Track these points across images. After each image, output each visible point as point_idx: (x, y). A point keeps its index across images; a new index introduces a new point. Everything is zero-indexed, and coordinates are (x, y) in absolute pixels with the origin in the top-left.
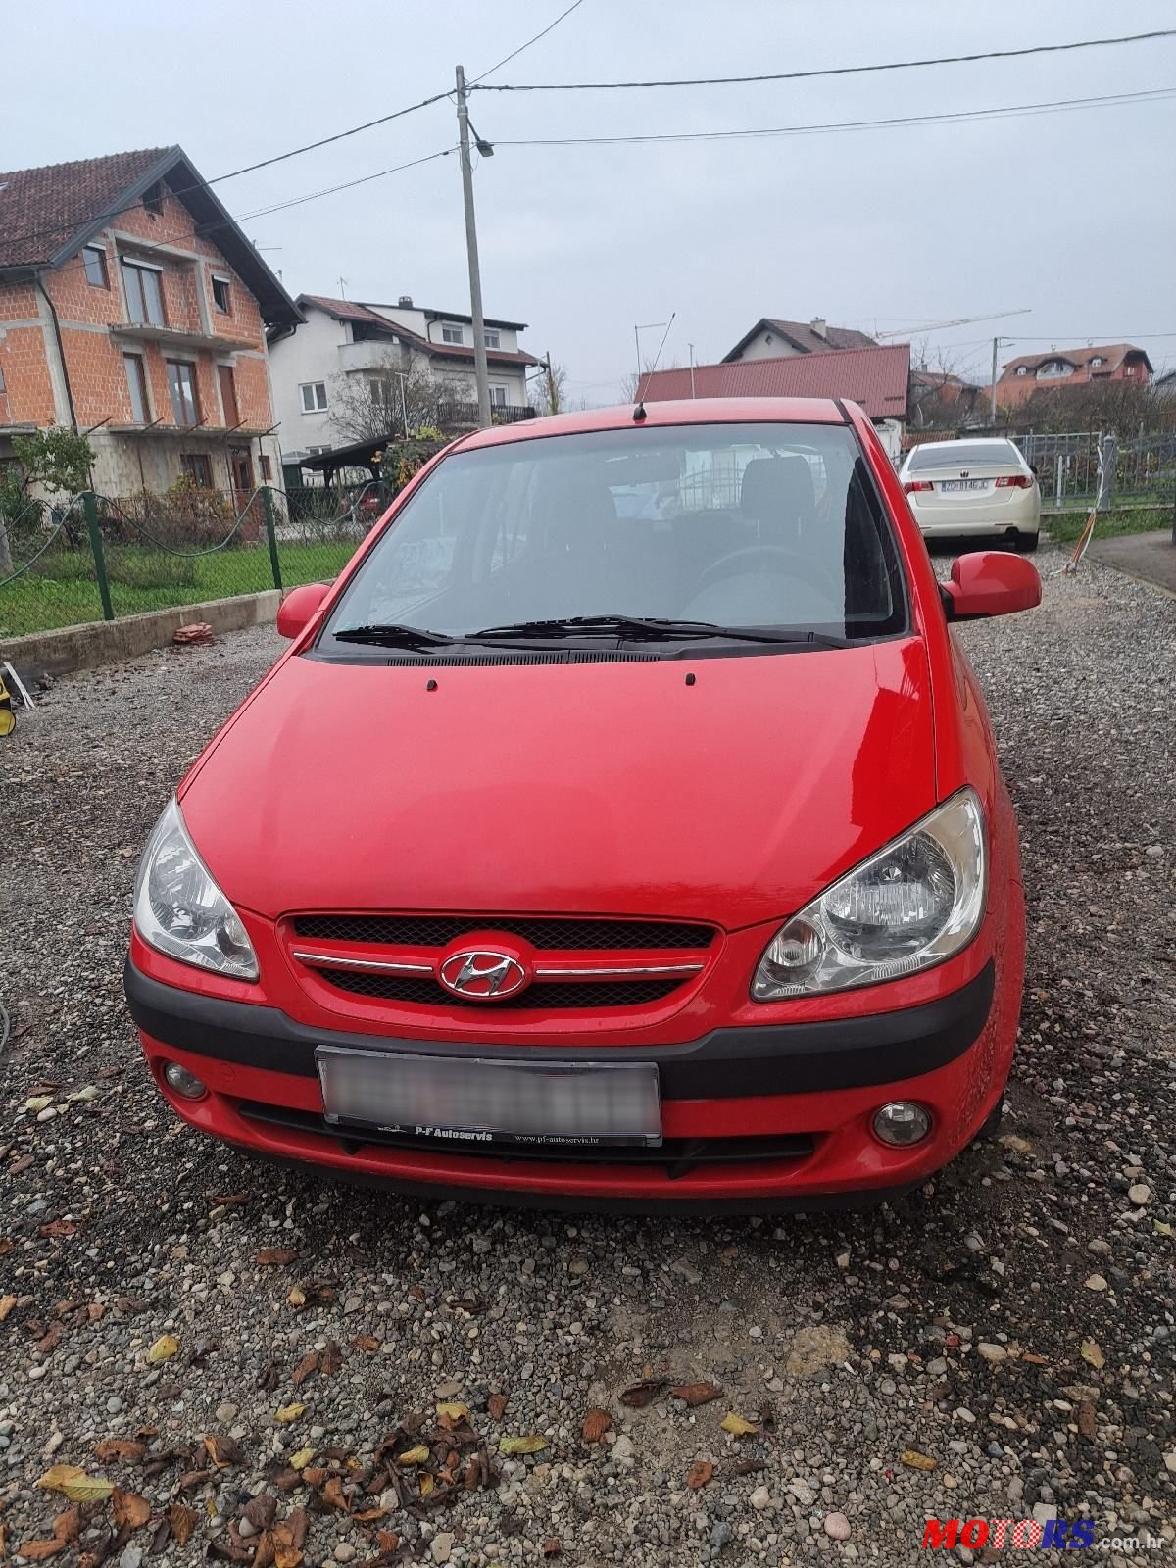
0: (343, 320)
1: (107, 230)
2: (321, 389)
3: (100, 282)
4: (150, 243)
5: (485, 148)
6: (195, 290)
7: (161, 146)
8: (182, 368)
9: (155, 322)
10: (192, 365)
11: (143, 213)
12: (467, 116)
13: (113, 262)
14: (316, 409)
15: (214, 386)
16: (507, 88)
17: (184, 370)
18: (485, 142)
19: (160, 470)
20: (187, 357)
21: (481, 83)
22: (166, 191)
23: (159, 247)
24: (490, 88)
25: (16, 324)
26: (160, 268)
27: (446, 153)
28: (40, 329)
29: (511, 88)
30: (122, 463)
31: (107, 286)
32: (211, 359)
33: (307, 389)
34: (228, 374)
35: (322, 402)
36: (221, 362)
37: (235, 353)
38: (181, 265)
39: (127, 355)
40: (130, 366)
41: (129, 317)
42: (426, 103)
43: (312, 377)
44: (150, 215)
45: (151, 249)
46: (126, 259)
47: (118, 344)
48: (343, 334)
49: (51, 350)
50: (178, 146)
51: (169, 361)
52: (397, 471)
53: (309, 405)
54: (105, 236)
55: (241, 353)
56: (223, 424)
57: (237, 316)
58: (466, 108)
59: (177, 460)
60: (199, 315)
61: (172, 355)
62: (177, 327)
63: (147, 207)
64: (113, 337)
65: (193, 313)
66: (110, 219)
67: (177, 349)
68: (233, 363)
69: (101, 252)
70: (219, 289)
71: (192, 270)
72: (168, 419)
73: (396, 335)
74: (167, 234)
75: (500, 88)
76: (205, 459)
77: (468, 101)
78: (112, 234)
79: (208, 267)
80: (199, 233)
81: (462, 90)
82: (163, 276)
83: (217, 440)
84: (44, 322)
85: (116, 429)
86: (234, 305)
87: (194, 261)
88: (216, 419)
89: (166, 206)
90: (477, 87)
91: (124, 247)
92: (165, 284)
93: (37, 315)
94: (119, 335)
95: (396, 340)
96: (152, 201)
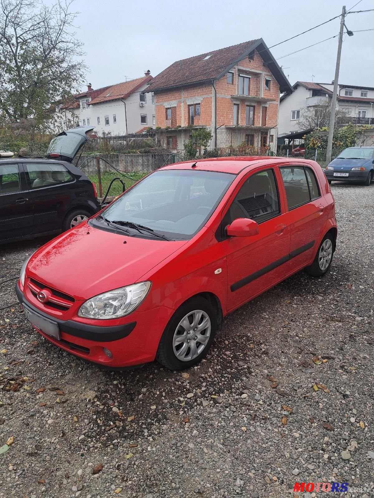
0: (310, 89)
1: (236, 67)
2: (298, 112)
3: (231, 83)
4: (247, 69)
5: (350, 33)
6: (260, 83)
7: (257, 39)
8: (251, 107)
9: (246, 94)
10: (254, 107)
11: (247, 60)
12: (344, 23)
13: (236, 76)
14: (296, 119)
15: (260, 113)
16: (360, 11)
17: (252, 108)
18: (350, 31)
19: (238, 139)
20: (253, 104)
21: (351, 11)
22: (256, 52)
23: (250, 71)
24: (354, 12)
25: (205, 96)
26: (250, 77)
27: (335, 37)
28: (211, 97)
29: (362, 11)
30: (227, 137)
31: (233, 84)
32: (260, 105)
33: (294, 112)
34: (265, 109)
35: (298, 117)
36: (264, 105)
37: (268, 103)
38: (257, 75)
39: (235, 104)
40: (235, 107)
41: (237, 93)
42: (330, 20)
43: (296, 108)
44: (249, 61)
45: (248, 71)
46: (240, 75)
47: (233, 101)
48: (309, 94)
49: (213, 103)
50: (261, 38)
51: (247, 106)
52: (310, 142)
53: (293, 117)
54: (235, 68)
55: (271, 102)
56: (260, 125)
57: (272, 91)
58: (344, 21)
59: (244, 136)
60: (259, 91)
61: (248, 104)
62: (252, 95)
63: (249, 58)
64: (232, 99)
65: (258, 90)
66: (237, 63)
67: (251, 102)
68: (267, 106)
69: (233, 73)
70: (267, 82)
71: (260, 77)
72: (243, 123)
73: (327, 94)
74: (255, 66)
75: (358, 12)
76: (253, 136)
77: (345, 18)
78: (237, 67)
79: (265, 75)
80: (264, 65)
81: (344, 15)
82: (251, 79)
83: (258, 130)
84: (213, 95)
85: (228, 127)
86: (271, 87)
87: (261, 74)
88: (259, 124)
89: (255, 57)
90: (349, 13)
91: (240, 71)
92: (251, 82)
93: (211, 93)
94: (233, 98)
95: (327, 96)
96: (251, 56)
